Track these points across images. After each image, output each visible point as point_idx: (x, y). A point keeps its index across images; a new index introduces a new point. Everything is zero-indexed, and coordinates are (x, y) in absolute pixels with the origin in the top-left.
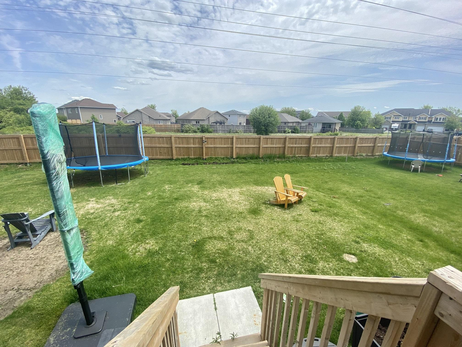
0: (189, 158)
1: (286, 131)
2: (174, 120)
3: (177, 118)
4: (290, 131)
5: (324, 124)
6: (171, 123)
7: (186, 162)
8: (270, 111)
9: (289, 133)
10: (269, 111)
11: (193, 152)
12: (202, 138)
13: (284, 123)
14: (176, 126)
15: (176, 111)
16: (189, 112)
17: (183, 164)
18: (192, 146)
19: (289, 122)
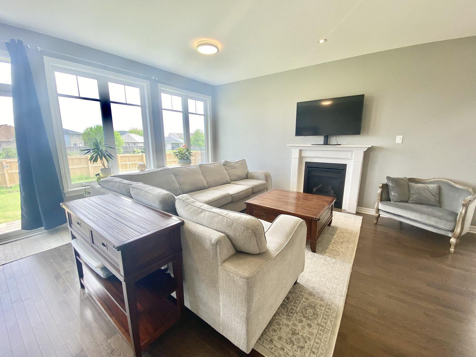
1: (135, 151)
4: (140, 151)
5: (172, 144)
9: (139, 153)
13: (133, 144)
19: (138, 143)
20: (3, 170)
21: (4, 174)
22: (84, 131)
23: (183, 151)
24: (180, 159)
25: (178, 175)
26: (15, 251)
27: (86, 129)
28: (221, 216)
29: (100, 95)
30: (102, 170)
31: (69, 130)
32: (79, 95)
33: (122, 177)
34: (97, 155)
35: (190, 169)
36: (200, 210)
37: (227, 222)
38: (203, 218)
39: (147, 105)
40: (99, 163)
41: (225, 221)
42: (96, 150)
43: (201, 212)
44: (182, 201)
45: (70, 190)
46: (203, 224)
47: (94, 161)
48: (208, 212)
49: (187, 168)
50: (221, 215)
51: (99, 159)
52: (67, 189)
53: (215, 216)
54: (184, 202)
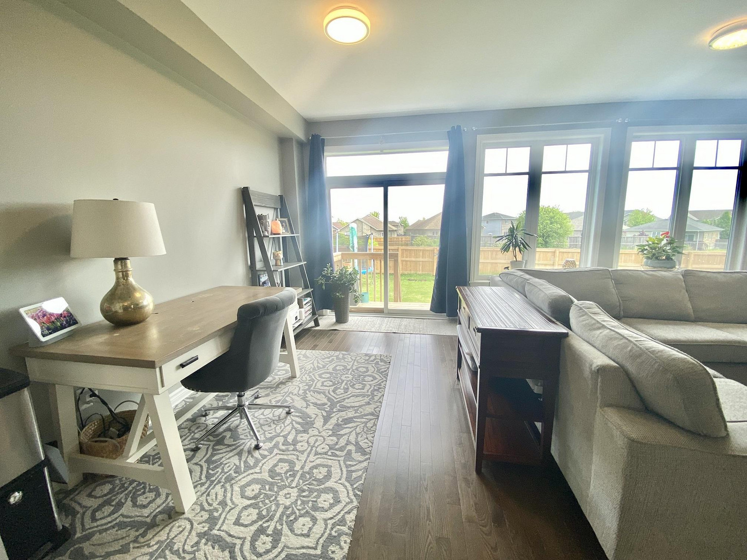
0: (416, 273)
2: (401, 231)
3: (407, 228)
6: (398, 235)
7: (412, 278)
8: (553, 213)
10: (551, 214)
11: (421, 266)
12: (434, 250)
14: (403, 239)
15: (405, 218)
16: (424, 219)
17: (409, 280)
18: (421, 259)
20: (433, 258)
21: (433, 262)
22: (519, 215)
23: (657, 244)
24: (648, 258)
25: (622, 283)
26: (421, 327)
27: (522, 212)
28: (626, 341)
29: (531, 166)
30: (512, 263)
31: (502, 215)
32: (506, 171)
33: (528, 271)
34: (510, 243)
35: (656, 276)
36: (598, 325)
37: (631, 351)
38: (596, 336)
39: (599, 168)
40: (510, 254)
41: (629, 348)
42: (510, 237)
43: (599, 328)
44: (578, 309)
45: (475, 281)
46: (595, 345)
47: (505, 251)
48: (608, 331)
49: (647, 274)
50: (627, 339)
51: (511, 248)
52: (472, 280)
53: (616, 338)
54: (581, 311)
